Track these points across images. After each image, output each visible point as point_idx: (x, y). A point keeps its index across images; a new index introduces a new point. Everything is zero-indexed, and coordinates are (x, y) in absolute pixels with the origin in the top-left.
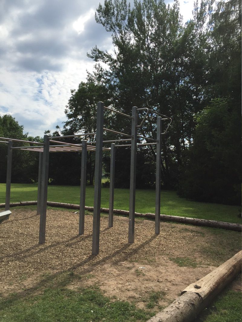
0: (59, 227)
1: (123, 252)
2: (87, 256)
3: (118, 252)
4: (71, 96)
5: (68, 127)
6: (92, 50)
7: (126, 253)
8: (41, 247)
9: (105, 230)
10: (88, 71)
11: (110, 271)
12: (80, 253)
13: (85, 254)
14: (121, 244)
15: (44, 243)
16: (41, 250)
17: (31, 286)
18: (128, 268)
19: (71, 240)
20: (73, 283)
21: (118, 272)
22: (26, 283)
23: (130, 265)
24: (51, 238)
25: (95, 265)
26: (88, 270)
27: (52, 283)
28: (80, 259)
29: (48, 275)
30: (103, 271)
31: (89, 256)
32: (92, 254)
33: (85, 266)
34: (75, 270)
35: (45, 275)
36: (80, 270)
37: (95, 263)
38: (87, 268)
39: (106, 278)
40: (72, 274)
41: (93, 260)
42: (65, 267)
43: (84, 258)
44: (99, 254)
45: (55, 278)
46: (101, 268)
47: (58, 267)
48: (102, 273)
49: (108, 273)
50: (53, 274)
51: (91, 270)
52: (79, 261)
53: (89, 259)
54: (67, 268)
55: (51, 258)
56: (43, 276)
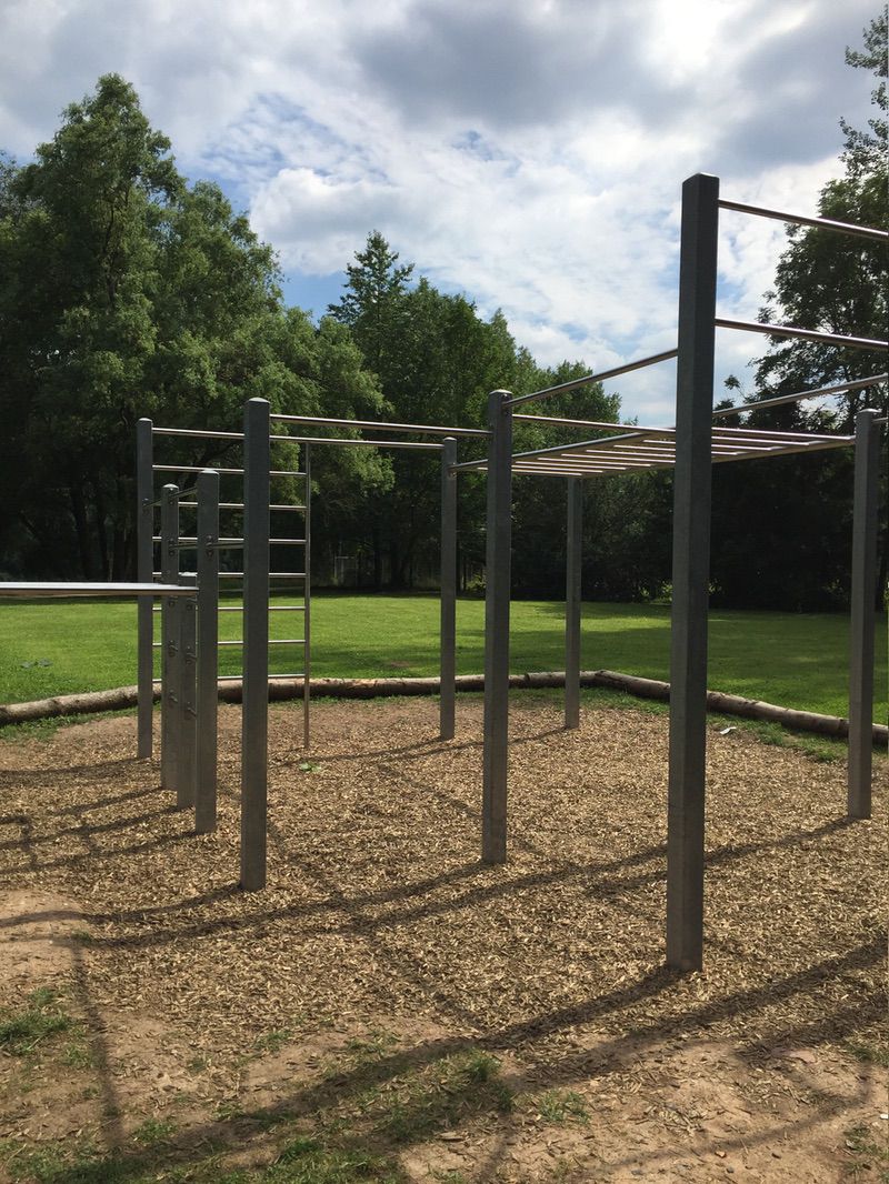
0: (620, 789)
1: (846, 980)
2: (641, 969)
3: (818, 975)
4: (789, 247)
5: (773, 379)
6: (869, 28)
7: (864, 986)
8: (483, 881)
9: (820, 832)
10: (847, 125)
11: (699, 1097)
12: (623, 941)
13: (640, 955)
14: (865, 922)
15: (503, 861)
16: (480, 895)
17: (266, 1100)
18: (819, 1097)
19: (635, 860)
20: (451, 1135)
21: (737, 1116)
22: (259, 1073)
23: (845, 1082)
24: (553, 842)
25: (642, 1036)
26: (590, 1061)
27: (361, 1107)
28: (599, 978)
29: (377, 1049)
30: (659, 1091)
31: (650, 971)
32: (667, 966)
33: (594, 1027)
34: (532, 1040)
35: (365, 1046)
36: (548, 1050)
37: (650, 1023)
38: (589, 1047)
39: (642, 1142)
40: (481, 1075)
41: (656, 1002)
42: (500, 1013)
43: (622, 979)
44: (701, 971)
45: (395, 1080)
46: (660, 1062)
47: (473, 1006)
48: (644, 1098)
49: (676, 1110)
50: (402, 1048)
51: (605, 1061)
52: (586, 990)
53: (640, 986)
54: (508, 1021)
55: (484, 945)
56: (357, 1047)
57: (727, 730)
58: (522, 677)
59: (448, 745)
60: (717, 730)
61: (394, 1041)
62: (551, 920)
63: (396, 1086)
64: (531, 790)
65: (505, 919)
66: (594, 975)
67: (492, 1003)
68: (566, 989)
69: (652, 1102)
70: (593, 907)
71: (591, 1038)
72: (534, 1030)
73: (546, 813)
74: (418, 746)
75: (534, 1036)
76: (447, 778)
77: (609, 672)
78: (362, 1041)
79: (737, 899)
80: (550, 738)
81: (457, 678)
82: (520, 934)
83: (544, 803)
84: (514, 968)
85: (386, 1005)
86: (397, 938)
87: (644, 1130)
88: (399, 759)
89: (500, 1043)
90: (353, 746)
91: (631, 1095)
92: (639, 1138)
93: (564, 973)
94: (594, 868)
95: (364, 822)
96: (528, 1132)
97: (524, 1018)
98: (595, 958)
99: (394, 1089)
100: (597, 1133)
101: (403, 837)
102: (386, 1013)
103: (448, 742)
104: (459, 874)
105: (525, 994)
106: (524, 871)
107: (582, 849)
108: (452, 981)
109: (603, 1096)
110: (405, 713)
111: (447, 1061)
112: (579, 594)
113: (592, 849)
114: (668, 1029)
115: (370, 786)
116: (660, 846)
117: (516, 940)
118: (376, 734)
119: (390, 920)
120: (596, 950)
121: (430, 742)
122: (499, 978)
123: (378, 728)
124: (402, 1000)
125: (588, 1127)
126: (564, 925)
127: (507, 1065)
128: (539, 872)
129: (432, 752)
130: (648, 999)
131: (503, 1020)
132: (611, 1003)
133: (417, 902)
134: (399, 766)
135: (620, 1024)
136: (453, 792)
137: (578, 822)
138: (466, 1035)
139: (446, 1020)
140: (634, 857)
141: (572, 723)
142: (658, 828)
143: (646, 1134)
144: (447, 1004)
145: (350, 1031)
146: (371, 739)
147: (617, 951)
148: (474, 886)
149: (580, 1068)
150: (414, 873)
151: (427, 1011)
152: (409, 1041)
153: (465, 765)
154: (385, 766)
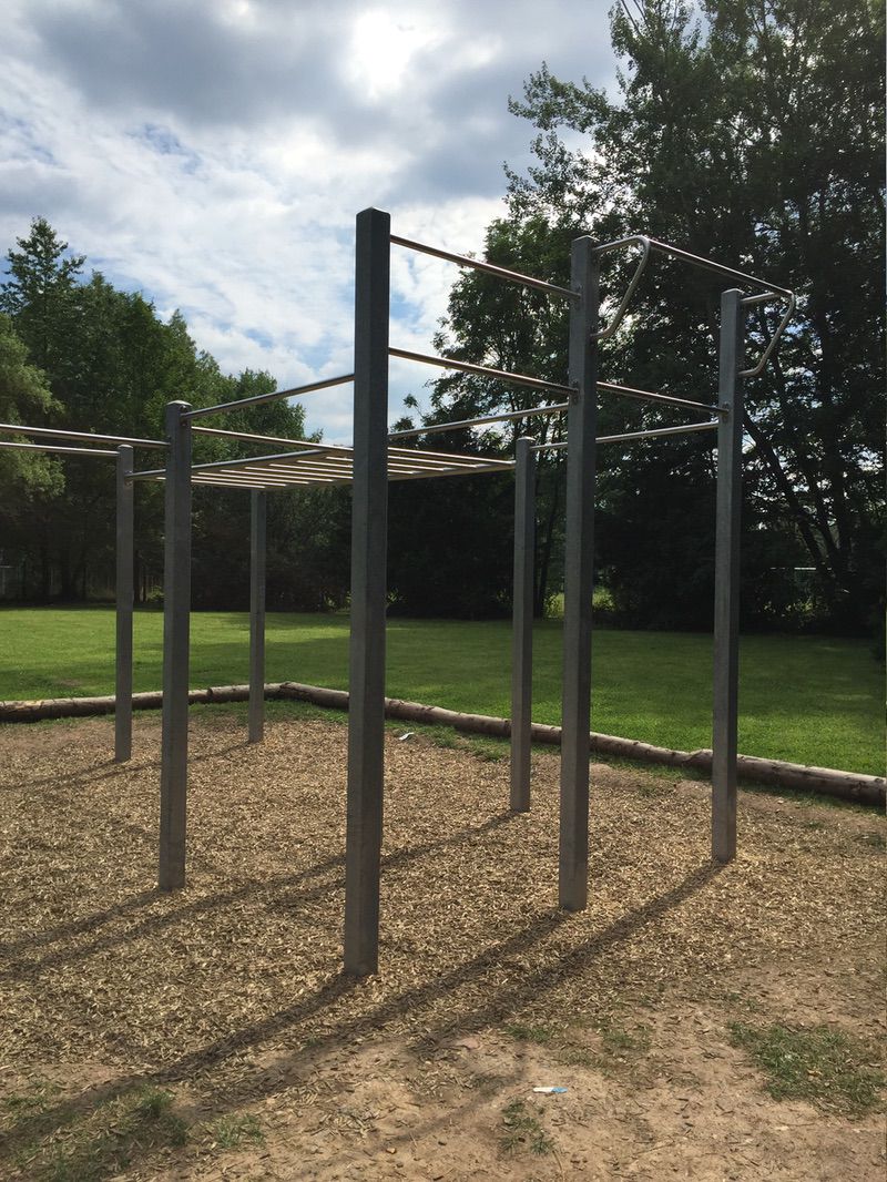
0: (303, 800)
1: (507, 965)
2: (320, 979)
3: (481, 964)
4: (460, 278)
5: (447, 400)
6: (529, 82)
7: (521, 969)
8: (160, 908)
9: (487, 827)
10: (510, 169)
11: (373, 1098)
12: (303, 953)
13: (319, 965)
14: (524, 909)
15: (182, 886)
16: (157, 922)
18: (480, 1080)
19: (317, 871)
20: (120, 1179)
21: (407, 1111)
23: (504, 1063)
24: (235, 861)
25: (318, 1046)
26: (267, 1080)
27: (21, 1166)
28: (278, 994)
29: (40, 1101)
30: (334, 1098)
31: (328, 979)
32: (345, 973)
33: (272, 1044)
34: (208, 1066)
35: (26, 1100)
36: (225, 1075)
37: (328, 1032)
38: (266, 1066)
39: (317, 1152)
40: (154, 1111)
41: (333, 1011)
42: (174, 1044)
43: (301, 991)
44: (376, 973)
45: (59, 1131)
46: (335, 1069)
47: (146, 1041)
48: (320, 1108)
49: (350, 1114)
50: (68, 1096)
51: (282, 1078)
52: (264, 1008)
53: (319, 996)
54: (183, 1051)
55: (159, 975)
56: (16, 1103)
57: (406, 736)
58: (204, 692)
59: (123, 767)
60: (397, 736)
61: (57, 1090)
62: (231, 941)
63: (60, 1138)
64: (213, 808)
65: (183, 946)
66: (273, 992)
67: (166, 1035)
68: (244, 1010)
69: (327, 1112)
70: (273, 923)
71: (269, 1057)
72: (211, 1057)
73: (228, 831)
74: (90, 770)
75: (211, 1062)
76: (122, 803)
77: (294, 684)
78: (22, 1096)
79: (411, 899)
80: (234, 753)
81: (134, 696)
82: (197, 958)
83: (226, 822)
84: (191, 995)
85: (49, 1053)
86: (65, 979)
87: (319, 1139)
88: (69, 786)
89: (176, 1075)
90: (15, 775)
91: (307, 1107)
92: (314, 1149)
93: (242, 994)
94: (276, 883)
95: (27, 858)
96: (203, 1162)
97: (200, 1045)
98: (275, 974)
99: (58, 1141)
100: (273, 1151)
101: (71, 870)
102: (50, 1062)
103: (124, 764)
104: (133, 904)
105: (203, 1021)
106: (203, 894)
107: (265, 864)
108: (125, 1017)
109: (279, 1113)
110: (75, 736)
111: (117, 1103)
112: (263, 606)
113: (274, 864)
114: (344, 1036)
115: (34, 817)
116: (341, 854)
117: (194, 966)
118: (41, 760)
119: (55, 960)
120: (275, 966)
121: (103, 766)
122: (174, 1008)
123: (45, 754)
124: (68, 1045)
125: (263, 1145)
126: (245, 944)
127: (182, 1097)
128: (219, 892)
129: (106, 776)
130: (326, 1009)
131: (178, 1051)
132: (288, 1018)
133: (87, 939)
134: (69, 794)
135: (297, 1038)
136: (128, 817)
137: (260, 837)
138: (138, 1072)
139: (116, 1060)
140: (316, 867)
141: (256, 737)
142: (339, 837)
143: (320, 1143)
144: (119, 1043)
145: (8, 1086)
146: (36, 766)
147: (296, 964)
148: (150, 915)
149: (257, 1088)
150: (83, 908)
151: (96, 1053)
152: (76, 1087)
153: (142, 788)
154: (53, 795)
